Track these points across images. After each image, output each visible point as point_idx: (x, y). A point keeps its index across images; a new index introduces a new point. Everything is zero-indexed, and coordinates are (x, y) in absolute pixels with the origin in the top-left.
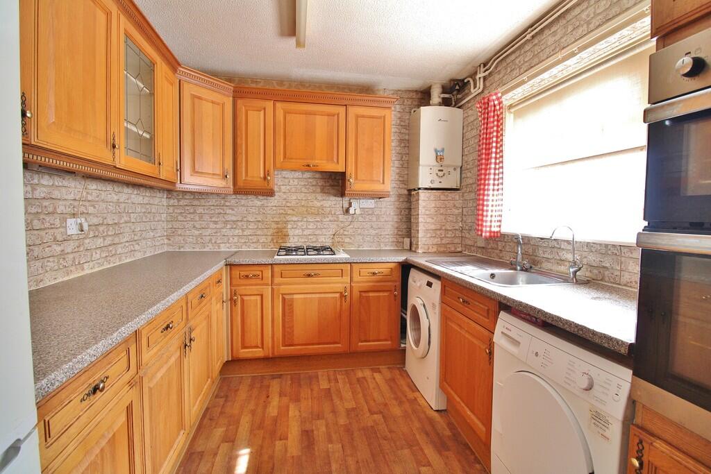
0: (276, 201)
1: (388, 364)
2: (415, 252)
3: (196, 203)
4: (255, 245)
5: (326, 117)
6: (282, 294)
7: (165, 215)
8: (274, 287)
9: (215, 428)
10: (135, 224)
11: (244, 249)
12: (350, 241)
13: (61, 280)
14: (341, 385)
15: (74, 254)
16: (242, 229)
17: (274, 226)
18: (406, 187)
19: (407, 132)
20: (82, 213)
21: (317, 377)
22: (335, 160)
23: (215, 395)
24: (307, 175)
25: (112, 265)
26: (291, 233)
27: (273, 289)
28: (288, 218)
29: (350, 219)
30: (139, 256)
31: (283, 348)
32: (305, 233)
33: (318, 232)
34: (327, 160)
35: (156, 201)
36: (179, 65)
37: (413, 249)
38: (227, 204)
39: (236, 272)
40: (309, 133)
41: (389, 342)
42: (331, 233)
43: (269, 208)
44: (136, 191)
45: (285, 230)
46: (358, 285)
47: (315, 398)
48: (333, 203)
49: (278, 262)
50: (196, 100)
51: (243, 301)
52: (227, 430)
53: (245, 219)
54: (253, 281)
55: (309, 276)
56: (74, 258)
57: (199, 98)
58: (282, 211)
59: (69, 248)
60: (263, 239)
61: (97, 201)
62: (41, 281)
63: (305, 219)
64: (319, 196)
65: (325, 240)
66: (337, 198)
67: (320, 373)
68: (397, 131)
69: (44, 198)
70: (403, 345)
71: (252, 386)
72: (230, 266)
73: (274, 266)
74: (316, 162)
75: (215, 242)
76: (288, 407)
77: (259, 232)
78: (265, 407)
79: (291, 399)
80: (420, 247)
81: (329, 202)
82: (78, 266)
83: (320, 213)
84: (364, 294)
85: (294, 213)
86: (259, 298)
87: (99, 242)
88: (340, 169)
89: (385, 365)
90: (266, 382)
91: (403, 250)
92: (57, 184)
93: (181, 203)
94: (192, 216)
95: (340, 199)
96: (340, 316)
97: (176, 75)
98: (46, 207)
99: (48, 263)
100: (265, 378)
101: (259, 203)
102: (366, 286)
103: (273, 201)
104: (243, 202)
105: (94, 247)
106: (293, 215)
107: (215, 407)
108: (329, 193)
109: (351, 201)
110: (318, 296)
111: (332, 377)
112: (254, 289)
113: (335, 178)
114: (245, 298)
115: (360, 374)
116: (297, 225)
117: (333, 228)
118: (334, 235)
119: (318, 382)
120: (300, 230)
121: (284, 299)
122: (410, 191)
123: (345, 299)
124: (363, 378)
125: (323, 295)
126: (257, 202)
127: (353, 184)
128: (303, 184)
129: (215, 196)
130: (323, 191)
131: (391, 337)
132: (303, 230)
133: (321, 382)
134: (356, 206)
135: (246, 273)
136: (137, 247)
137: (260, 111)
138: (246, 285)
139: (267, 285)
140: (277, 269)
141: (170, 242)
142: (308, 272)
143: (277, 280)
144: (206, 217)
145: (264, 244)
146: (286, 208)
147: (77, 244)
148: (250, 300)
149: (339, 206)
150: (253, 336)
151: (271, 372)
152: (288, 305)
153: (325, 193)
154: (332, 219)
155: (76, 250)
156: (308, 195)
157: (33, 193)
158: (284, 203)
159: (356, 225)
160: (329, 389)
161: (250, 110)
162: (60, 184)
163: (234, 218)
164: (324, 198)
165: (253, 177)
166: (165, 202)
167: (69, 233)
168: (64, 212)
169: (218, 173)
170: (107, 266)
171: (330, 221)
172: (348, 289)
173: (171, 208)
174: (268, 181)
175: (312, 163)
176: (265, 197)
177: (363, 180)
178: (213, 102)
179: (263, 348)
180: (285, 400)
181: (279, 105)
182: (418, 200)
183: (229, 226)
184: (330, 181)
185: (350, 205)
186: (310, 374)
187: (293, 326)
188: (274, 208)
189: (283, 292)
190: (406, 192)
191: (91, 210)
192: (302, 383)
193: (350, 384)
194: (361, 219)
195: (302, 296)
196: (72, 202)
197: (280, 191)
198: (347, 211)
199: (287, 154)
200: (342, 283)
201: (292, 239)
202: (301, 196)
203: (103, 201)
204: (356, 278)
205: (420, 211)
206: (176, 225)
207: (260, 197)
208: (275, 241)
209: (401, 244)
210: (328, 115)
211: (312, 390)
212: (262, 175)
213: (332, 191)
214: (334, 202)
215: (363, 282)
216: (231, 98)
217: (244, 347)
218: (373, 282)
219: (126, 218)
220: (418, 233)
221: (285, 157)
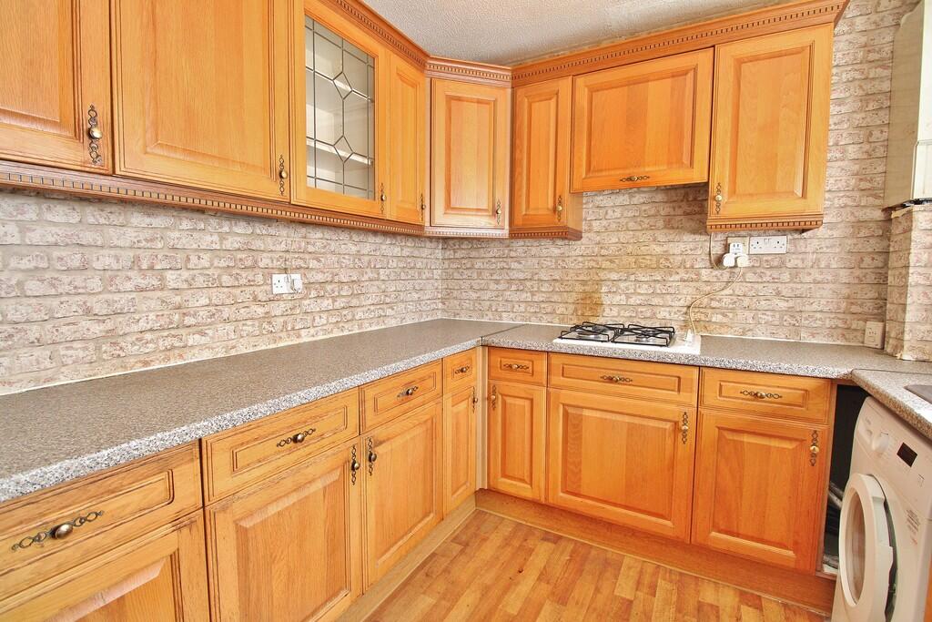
0: (583, 247)
1: (785, 597)
2: (892, 356)
3: (474, 254)
4: (549, 318)
5: (669, 80)
6: (564, 405)
7: (440, 271)
8: (551, 390)
9: (424, 593)
10: (387, 283)
11: (534, 322)
12: (725, 320)
13: (264, 347)
14: (658, 601)
15: (286, 318)
16: (530, 292)
17: (579, 288)
18: (878, 202)
19: (887, 73)
20: (299, 268)
21: (618, 567)
22: (686, 161)
23: (454, 536)
24: (638, 199)
25: (346, 333)
26: (606, 300)
27: (548, 394)
28: (602, 275)
29: (726, 276)
30: (392, 323)
31: (561, 494)
32: (632, 301)
33: (655, 301)
34: (670, 163)
35: (425, 252)
36: (427, 56)
37: (889, 349)
38: (513, 254)
39: (497, 358)
40: (634, 119)
41: (790, 553)
42: (682, 303)
43: (571, 259)
44: (388, 239)
45: (596, 296)
46: (714, 413)
47: (595, 609)
48: (689, 247)
49: (557, 350)
50: (453, 103)
51: (504, 403)
52: (435, 606)
53: (536, 277)
54: (519, 376)
55: (611, 380)
56: (285, 322)
57: (459, 99)
58: (594, 264)
59: (278, 309)
60: (561, 309)
61: (324, 253)
62: (234, 347)
63: (632, 278)
64: (661, 236)
65: (666, 315)
66: (698, 237)
67: (629, 559)
68: (857, 76)
69: (239, 249)
70: (828, 570)
71: (507, 542)
72: (490, 348)
73: (551, 355)
74: (647, 169)
75: (496, 310)
76: (541, 606)
77: (555, 298)
78: (507, 589)
79: (553, 593)
80: (906, 345)
81: (682, 246)
82: (292, 333)
83: (664, 265)
84: (729, 436)
85: (612, 266)
86: (527, 403)
87: (327, 303)
88: (697, 176)
89: (778, 595)
90: (530, 543)
91: (863, 349)
92: (258, 231)
93: (457, 255)
94: (469, 273)
95: (704, 238)
96: (672, 466)
97: (426, 72)
98: (241, 259)
99: (244, 328)
100: (534, 534)
101: (556, 252)
102: (735, 419)
103: (578, 248)
104: (534, 251)
105: (318, 309)
106: (611, 270)
107: (443, 556)
108: (680, 229)
109: (729, 240)
110: (627, 419)
111: (647, 580)
112: (519, 388)
113: (695, 199)
114: (509, 400)
115: (709, 595)
116: (618, 288)
117: (687, 294)
118: (689, 307)
119: (616, 577)
120: (623, 297)
121: (566, 414)
122: (889, 210)
123: (684, 437)
124: (712, 606)
125: (637, 421)
126: (552, 249)
127: (725, 204)
128: (630, 214)
129: (497, 244)
130: (669, 225)
131: (796, 543)
132: (628, 297)
133: (621, 580)
134: (740, 253)
135: (508, 362)
136: (389, 312)
137: (550, 99)
138: (510, 380)
139: (540, 384)
140: (555, 360)
141: (445, 307)
142: (609, 373)
143: (557, 379)
144: (486, 274)
145: (563, 318)
146: (600, 259)
147: (290, 305)
148: (515, 405)
149: (701, 254)
150: (518, 463)
151: (546, 527)
152: (572, 424)
153: (673, 228)
154: (686, 277)
155: (289, 312)
156: (640, 234)
157: (221, 244)
158: (596, 250)
159: (738, 288)
160: (631, 602)
161: (535, 102)
162: (264, 232)
163: (521, 276)
164: (671, 237)
165: (537, 209)
166: (439, 253)
167: (276, 291)
168: (270, 265)
169: (485, 207)
170: (337, 333)
171: (682, 280)
172: (692, 419)
173: (446, 262)
174: (560, 214)
175: (635, 172)
176: (566, 242)
177: (751, 195)
178: (479, 102)
179: (531, 485)
180: (544, 589)
181: (580, 81)
182: (911, 230)
183: (514, 287)
184: (684, 205)
185: (727, 249)
186: (609, 555)
187: (580, 463)
188: (580, 259)
189: (567, 402)
190: (879, 215)
191: (313, 264)
192: (587, 567)
193: (679, 610)
194: (750, 277)
195: (598, 414)
196: (281, 254)
197: (590, 231)
198: (719, 261)
199: (594, 164)
200: (679, 404)
201: (607, 310)
202: (624, 237)
203: (333, 253)
204: (711, 397)
205: (912, 259)
206: (452, 284)
207: (560, 242)
208: (579, 313)
209: (859, 334)
210: (673, 76)
211: (597, 590)
212: (550, 204)
213: (688, 224)
214: (691, 246)
215: (728, 409)
216: (509, 91)
217: (505, 476)
218: (753, 412)
219: (371, 275)
220: (904, 311)
221: (589, 170)
